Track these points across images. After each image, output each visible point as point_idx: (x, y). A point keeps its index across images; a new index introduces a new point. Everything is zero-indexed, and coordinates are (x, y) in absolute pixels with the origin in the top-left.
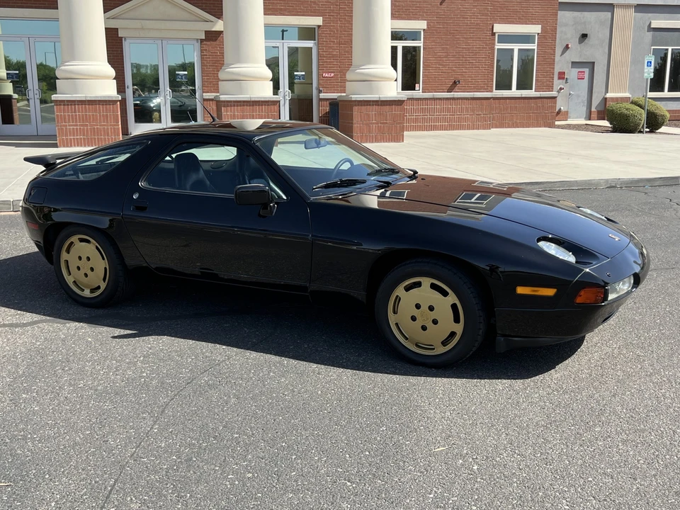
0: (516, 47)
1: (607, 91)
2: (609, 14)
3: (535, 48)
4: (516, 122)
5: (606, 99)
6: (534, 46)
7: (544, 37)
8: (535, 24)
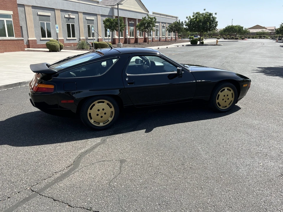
0: (5, 20)
1: (28, 38)
2: (23, 8)
3: (12, 20)
4: (11, 50)
5: (29, 40)
6: (11, 19)
7: (14, 16)
8: (10, 11)
